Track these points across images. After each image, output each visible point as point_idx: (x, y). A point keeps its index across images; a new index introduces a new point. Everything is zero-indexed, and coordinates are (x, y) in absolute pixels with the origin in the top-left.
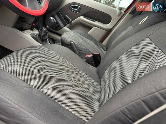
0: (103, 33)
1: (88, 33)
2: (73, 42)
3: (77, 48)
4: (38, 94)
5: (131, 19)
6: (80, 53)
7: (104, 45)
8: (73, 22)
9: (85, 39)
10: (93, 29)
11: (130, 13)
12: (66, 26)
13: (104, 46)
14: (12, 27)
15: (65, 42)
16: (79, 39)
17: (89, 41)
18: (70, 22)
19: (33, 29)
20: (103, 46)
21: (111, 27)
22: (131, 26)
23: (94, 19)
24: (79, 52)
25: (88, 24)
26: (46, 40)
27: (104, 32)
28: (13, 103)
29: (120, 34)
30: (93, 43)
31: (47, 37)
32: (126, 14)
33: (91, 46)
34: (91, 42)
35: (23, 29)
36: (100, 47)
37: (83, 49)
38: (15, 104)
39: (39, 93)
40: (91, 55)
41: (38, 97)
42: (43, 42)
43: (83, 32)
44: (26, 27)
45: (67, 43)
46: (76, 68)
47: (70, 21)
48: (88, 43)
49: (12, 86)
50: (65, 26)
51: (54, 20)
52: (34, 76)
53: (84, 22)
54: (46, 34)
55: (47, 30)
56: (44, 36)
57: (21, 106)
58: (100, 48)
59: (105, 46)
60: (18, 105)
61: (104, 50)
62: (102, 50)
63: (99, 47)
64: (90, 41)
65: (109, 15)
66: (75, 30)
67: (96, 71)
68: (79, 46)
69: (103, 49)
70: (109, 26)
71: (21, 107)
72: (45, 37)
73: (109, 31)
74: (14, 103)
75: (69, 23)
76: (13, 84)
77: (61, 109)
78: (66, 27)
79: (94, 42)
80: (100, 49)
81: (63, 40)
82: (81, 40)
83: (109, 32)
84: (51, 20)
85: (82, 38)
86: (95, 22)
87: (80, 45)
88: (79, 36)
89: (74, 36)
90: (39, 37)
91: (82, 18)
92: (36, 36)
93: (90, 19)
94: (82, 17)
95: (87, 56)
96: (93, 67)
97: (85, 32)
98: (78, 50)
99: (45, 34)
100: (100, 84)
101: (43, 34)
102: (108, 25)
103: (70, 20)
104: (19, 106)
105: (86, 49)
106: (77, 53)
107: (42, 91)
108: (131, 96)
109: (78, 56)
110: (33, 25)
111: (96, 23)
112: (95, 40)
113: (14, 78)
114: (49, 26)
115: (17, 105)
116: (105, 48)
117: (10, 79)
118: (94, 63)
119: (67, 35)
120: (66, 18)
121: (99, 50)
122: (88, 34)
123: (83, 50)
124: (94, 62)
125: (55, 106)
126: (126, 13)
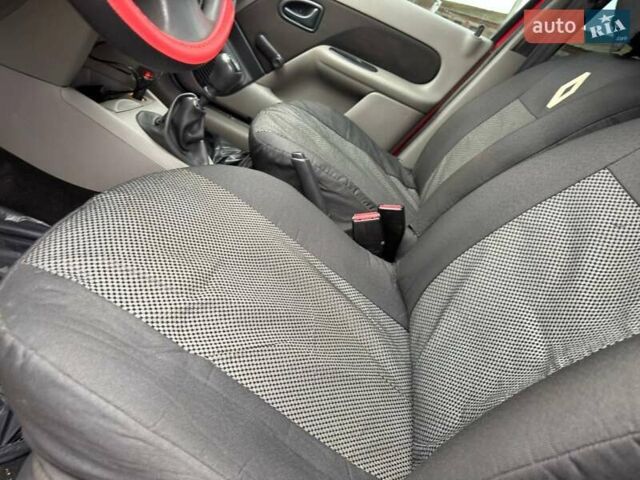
0: (405, 116)
1: (346, 114)
2: (304, 157)
3: (319, 181)
4: (208, 379)
5: (519, 71)
6: (327, 201)
7: (407, 166)
8: (288, 64)
9: (336, 138)
10: (365, 98)
11: (514, 49)
12: (259, 81)
13: (406, 168)
14: (64, 87)
15: (271, 155)
16: (318, 139)
17: (350, 148)
18: (276, 65)
19: (144, 93)
20: (403, 170)
21: (436, 98)
22: (518, 101)
23: (372, 60)
24: (325, 198)
25: (348, 79)
26: (196, 141)
27: (408, 115)
28: (133, 422)
29: (474, 128)
30: (367, 159)
31: (201, 133)
32: (498, 49)
33: (362, 171)
34: (359, 151)
35: (102, 90)
36: (393, 173)
37: (339, 185)
38: (139, 422)
39: (211, 371)
40: (376, 216)
41: (209, 387)
42: (184, 150)
43: (328, 109)
44: (116, 86)
45: (278, 160)
46: (318, 264)
47: (278, 61)
48: (350, 159)
49: (115, 349)
50: (255, 79)
51: (234, 67)
52: (183, 301)
53: (332, 67)
54: (198, 121)
55: (203, 105)
56: (189, 127)
57: (163, 433)
58: (392, 177)
59: (410, 171)
60: (154, 429)
61: (407, 187)
62: (399, 185)
63: (387, 173)
64: (356, 151)
65: (433, 49)
66: (297, 102)
67: (391, 279)
68: (323, 174)
69: (403, 183)
70: (426, 93)
71: (163, 437)
72: (193, 133)
73: (429, 112)
74: (136, 420)
75: (273, 69)
76: (116, 338)
77: (290, 435)
78: (259, 84)
79: (371, 155)
80: (393, 184)
81: (260, 145)
82: (324, 147)
83: (426, 114)
84: (225, 65)
85: (326, 137)
86: (376, 71)
87: (326, 171)
88: (316, 128)
89: (296, 127)
90: (171, 132)
91: (325, 51)
92: (157, 124)
93: (359, 60)
94: (327, 47)
95: (356, 218)
96: (380, 260)
97: (335, 111)
98: (322, 189)
99: (194, 119)
100: (408, 329)
101: (186, 120)
102: (426, 87)
103: (279, 57)
104: (154, 432)
105: (350, 188)
106: (320, 201)
107: (216, 362)
108: (596, 419)
109: (321, 213)
110: (145, 77)
111: (382, 77)
112: (374, 144)
113: (115, 314)
114: (213, 90)
115: (148, 428)
116: (410, 179)
117: (104, 320)
118: (384, 246)
119: (273, 124)
120: (260, 49)
121: (387, 186)
122: (346, 118)
123: (338, 190)
124: (383, 243)
125: (268, 424)
126: (499, 46)
